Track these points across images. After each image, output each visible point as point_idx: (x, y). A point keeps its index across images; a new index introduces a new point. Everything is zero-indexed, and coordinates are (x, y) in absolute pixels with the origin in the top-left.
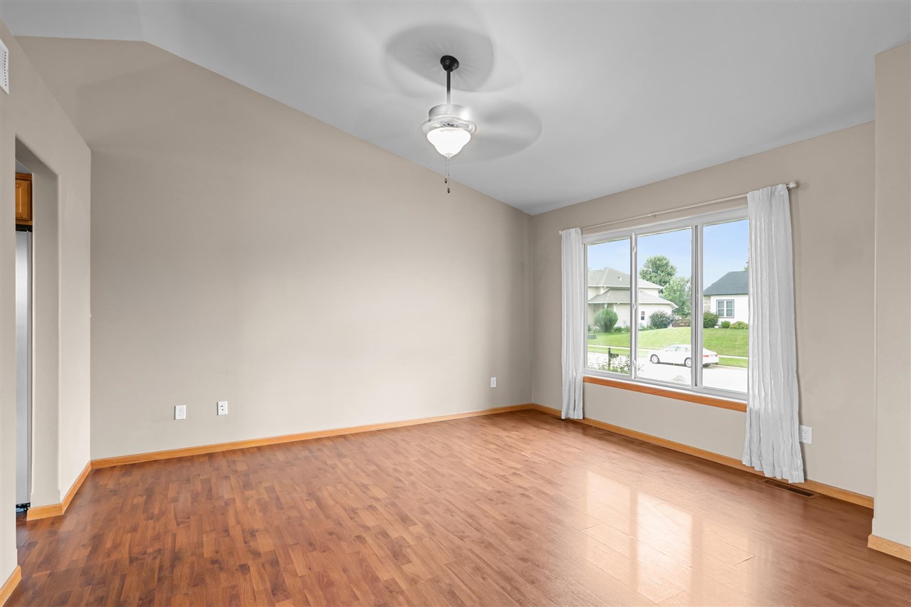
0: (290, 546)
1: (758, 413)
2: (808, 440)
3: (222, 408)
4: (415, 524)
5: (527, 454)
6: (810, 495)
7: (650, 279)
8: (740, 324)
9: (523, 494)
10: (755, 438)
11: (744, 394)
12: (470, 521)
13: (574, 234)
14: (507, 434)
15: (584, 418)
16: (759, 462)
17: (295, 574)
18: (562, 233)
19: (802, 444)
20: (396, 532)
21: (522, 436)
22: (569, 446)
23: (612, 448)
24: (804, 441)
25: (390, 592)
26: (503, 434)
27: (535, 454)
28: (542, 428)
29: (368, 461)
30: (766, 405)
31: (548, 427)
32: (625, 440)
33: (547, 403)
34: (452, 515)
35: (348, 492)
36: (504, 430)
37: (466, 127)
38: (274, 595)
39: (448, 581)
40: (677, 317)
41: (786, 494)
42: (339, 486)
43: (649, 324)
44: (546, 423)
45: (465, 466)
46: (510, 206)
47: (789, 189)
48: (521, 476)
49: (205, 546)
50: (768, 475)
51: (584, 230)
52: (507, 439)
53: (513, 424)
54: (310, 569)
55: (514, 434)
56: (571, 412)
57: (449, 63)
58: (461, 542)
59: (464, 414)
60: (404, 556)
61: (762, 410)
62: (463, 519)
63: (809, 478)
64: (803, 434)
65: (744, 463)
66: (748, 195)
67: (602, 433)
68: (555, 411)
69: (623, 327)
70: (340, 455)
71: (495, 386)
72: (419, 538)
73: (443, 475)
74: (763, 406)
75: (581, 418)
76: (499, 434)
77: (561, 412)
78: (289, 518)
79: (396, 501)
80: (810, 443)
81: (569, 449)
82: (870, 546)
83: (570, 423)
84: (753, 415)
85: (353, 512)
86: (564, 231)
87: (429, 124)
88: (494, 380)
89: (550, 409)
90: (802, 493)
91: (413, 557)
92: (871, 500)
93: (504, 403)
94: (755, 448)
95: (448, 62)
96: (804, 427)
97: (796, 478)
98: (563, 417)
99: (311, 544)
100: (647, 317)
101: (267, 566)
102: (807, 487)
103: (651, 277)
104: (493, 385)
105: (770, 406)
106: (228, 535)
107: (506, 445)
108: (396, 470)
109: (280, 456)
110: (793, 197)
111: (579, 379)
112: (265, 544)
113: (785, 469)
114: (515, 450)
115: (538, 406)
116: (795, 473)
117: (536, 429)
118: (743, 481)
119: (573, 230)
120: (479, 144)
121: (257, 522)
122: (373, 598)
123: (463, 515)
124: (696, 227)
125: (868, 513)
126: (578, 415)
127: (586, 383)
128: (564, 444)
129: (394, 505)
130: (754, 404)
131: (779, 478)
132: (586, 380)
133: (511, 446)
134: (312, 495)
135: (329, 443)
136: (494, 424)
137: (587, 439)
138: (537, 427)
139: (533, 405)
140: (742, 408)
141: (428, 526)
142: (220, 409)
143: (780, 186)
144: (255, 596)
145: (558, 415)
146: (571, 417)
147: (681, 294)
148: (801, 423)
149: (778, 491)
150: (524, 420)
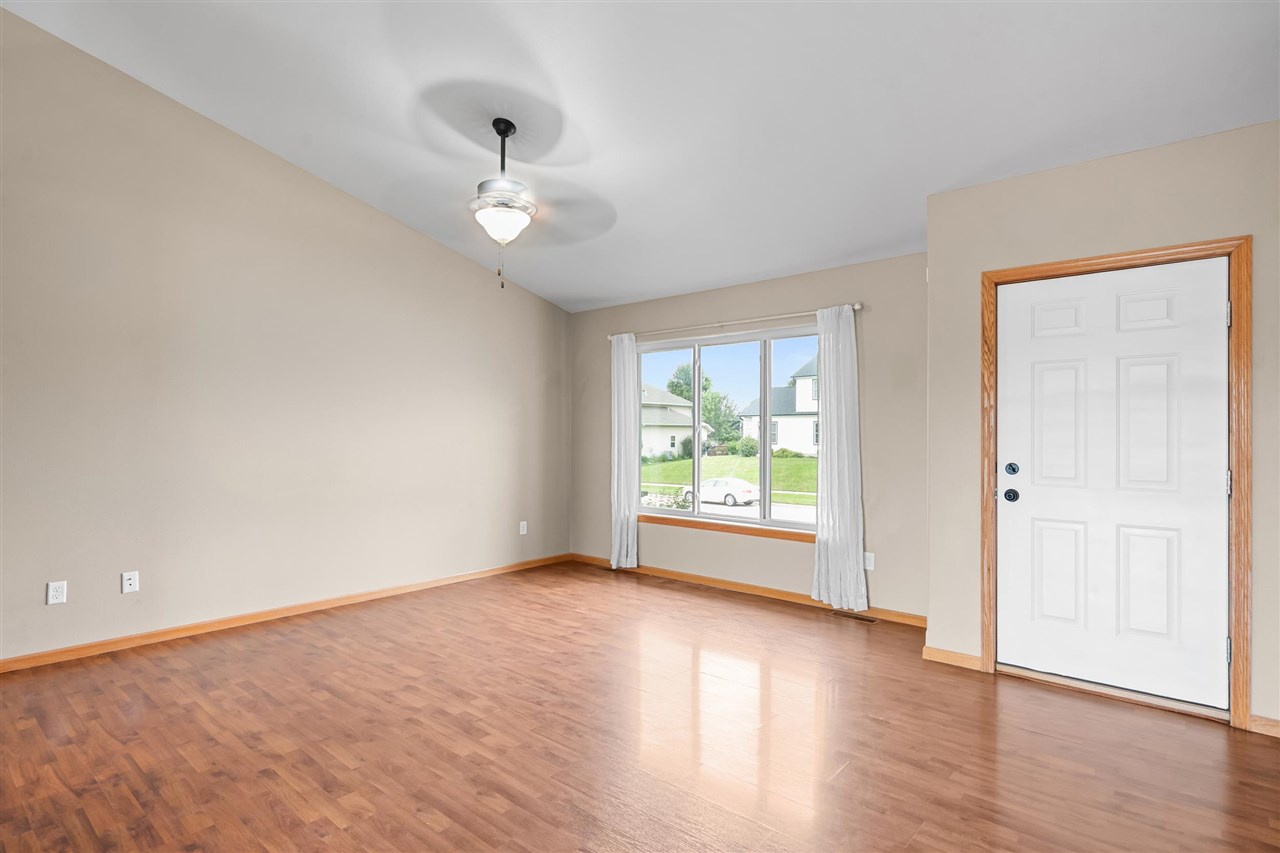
0: (320, 741)
1: (826, 544)
2: (870, 567)
3: (130, 582)
4: (477, 698)
5: (583, 610)
6: (873, 621)
7: (681, 394)
8: (784, 451)
9: (592, 653)
10: (823, 571)
11: (813, 525)
12: (543, 686)
13: (627, 339)
14: (550, 591)
15: (638, 566)
16: (826, 595)
17: (345, 769)
18: (614, 339)
19: (865, 570)
20: (456, 708)
21: (570, 592)
22: (627, 598)
23: (678, 596)
24: (868, 568)
25: (478, 765)
26: (545, 592)
27: (591, 610)
28: (591, 582)
29: (376, 637)
30: (834, 533)
31: (597, 579)
32: (689, 587)
33: (590, 550)
34: (518, 683)
35: (369, 676)
36: (545, 586)
37: (524, 209)
38: (329, 792)
39: (540, 745)
40: (714, 443)
41: (852, 623)
42: (351, 670)
43: (681, 452)
44: (594, 575)
45: (511, 631)
46: (548, 302)
47: (854, 310)
48: (584, 634)
49: (187, 759)
50: (836, 607)
51: (639, 337)
52: (552, 597)
53: (554, 580)
54: (362, 760)
55: (558, 590)
56: (623, 559)
57: (504, 127)
58: (539, 707)
59: (486, 572)
60: (478, 730)
61: (831, 541)
62: (533, 685)
63: (871, 605)
64: (867, 561)
65: (813, 598)
66: (817, 313)
67: (661, 581)
68: (601, 560)
69: (648, 456)
70: (331, 635)
71: (525, 533)
72: (488, 710)
73: (487, 644)
74: (832, 535)
75: (635, 566)
76: (540, 592)
77: (609, 561)
78: (299, 713)
79: (440, 677)
80: (872, 569)
81: (630, 601)
82: (924, 657)
83: (622, 573)
84: (822, 547)
85: (388, 696)
86: (615, 337)
87: (478, 201)
88: (524, 524)
89: (595, 559)
90: (864, 620)
91: (489, 730)
92: (924, 619)
93: (536, 554)
94: (823, 581)
95: (502, 127)
96: (867, 554)
97: (859, 606)
98: (614, 567)
99: (349, 736)
100: (677, 443)
101: (300, 766)
102: (870, 615)
103: (682, 391)
104: (523, 531)
105: (838, 535)
106: (217, 743)
107: (553, 603)
108: (422, 644)
109: (236, 645)
110: (858, 319)
111: (633, 518)
112: (284, 745)
113: (851, 599)
114: (568, 609)
115: (579, 556)
116: (860, 601)
117: (581, 583)
118: (813, 616)
119: (625, 336)
120: (538, 230)
121: (252, 723)
122: (459, 773)
123: (532, 682)
124: (765, 341)
125: (921, 631)
126: (630, 563)
127: (640, 523)
128: (622, 597)
129: (439, 681)
130: (822, 535)
131: (845, 608)
132: (642, 519)
133: (559, 604)
134: (316, 685)
135: (306, 622)
136: (529, 581)
137: (645, 589)
138: (583, 580)
139: (572, 555)
140: (811, 539)
141: (493, 697)
142: (126, 584)
143: (847, 307)
144: (302, 797)
145: (608, 566)
146: (624, 565)
147: (716, 414)
148: (864, 550)
149: (844, 621)
150: (564, 574)
